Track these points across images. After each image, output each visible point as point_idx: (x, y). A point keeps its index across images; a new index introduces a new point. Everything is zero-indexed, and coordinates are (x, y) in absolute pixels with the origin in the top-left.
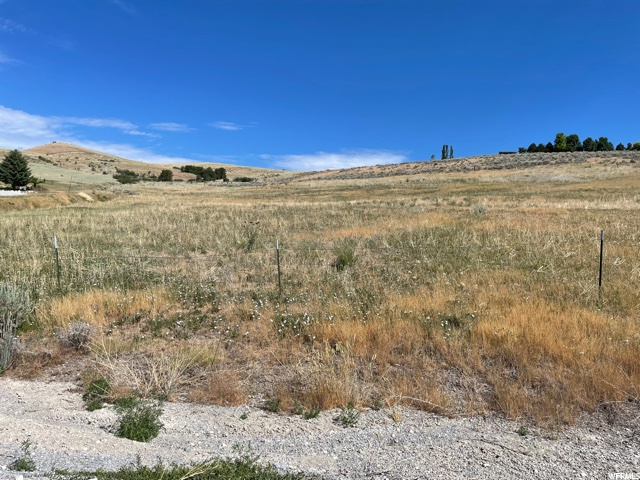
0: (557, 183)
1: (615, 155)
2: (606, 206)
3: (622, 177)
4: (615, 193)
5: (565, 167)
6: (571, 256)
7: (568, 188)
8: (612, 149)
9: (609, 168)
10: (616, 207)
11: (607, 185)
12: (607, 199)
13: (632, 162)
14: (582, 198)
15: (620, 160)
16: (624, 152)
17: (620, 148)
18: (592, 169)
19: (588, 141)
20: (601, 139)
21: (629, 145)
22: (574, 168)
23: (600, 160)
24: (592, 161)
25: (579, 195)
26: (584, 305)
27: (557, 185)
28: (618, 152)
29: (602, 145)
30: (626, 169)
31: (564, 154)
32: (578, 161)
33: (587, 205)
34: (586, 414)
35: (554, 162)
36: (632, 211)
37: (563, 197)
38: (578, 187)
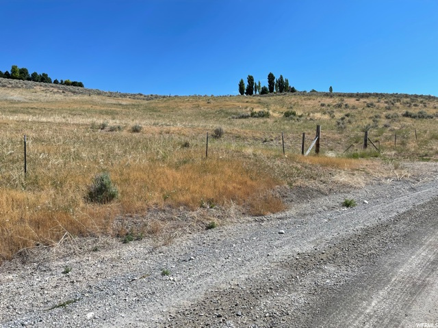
0: (12, 102)
1: (52, 87)
2: (44, 119)
3: (57, 101)
4: (51, 112)
5: (19, 91)
6: (11, 154)
7: (20, 106)
8: (51, 82)
9: (48, 95)
10: (49, 120)
11: (46, 106)
12: (45, 115)
13: (63, 92)
14: (29, 113)
15: (56, 90)
16: (58, 85)
17: (56, 82)
18: (37, 94)
19: (34, 75)
20: (43, 74)
21: (62, 81)
22: (24, 92)
23: (43, 88)
24: (37, 88)
25: (26, 111)
26: (14, 187)
27: (12, 103)
28: (54, 85)
29: (44, 79)
30: (59, 97)
31: (17, 81)
32: (28, 88)
33: (30, 118)
34: (7, 262)
35: (10, 86)
36: (59, 123)
37: (15, 112)
38: (27, 105)
